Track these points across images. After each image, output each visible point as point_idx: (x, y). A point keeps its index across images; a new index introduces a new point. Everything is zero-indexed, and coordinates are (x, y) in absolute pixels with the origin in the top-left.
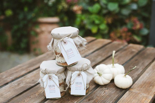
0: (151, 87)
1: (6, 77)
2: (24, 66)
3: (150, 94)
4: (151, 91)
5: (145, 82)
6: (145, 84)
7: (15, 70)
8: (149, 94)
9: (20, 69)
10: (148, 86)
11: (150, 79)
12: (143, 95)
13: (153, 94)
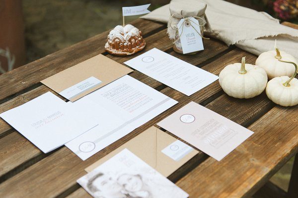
0: (278, 144)
1: (16, 81)
2: (56, 58)
3: (269, 160)
4: (273, 154)
5: (272, 128)
6: (269, 134)
7: (38, 65)
8: (265, 161)
9: (48, 64)
10: (272, 140)
11: (286, 123)
12: (252, 162)
13: (275, 162)
